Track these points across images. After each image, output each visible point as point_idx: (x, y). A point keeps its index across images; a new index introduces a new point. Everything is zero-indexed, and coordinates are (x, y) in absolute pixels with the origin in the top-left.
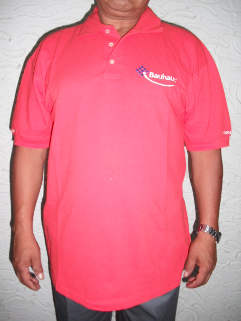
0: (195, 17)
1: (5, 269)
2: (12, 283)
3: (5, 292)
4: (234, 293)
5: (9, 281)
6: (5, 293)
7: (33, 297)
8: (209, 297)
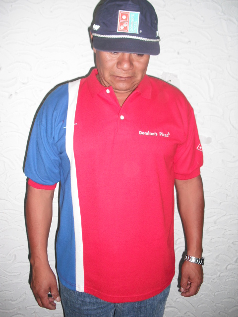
0: (190, 41)
1: (6, 291)
2: (13, 303)
3: (6, 311)
4: (224, 300)
5: (10, 301)
6: (7, 313)
7: (34, 314)
8: (200, 306)
